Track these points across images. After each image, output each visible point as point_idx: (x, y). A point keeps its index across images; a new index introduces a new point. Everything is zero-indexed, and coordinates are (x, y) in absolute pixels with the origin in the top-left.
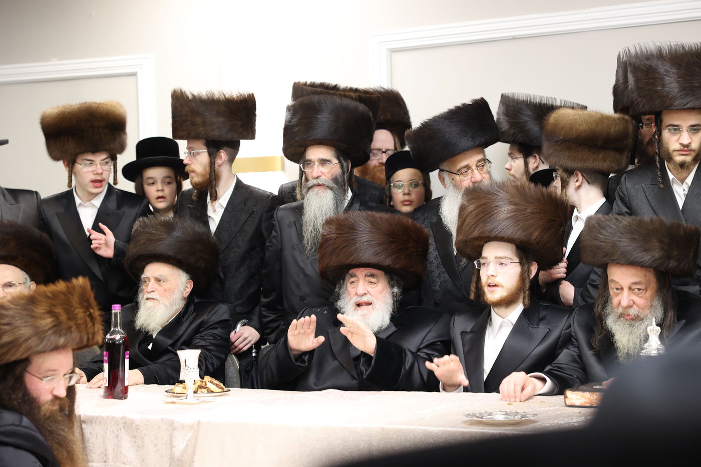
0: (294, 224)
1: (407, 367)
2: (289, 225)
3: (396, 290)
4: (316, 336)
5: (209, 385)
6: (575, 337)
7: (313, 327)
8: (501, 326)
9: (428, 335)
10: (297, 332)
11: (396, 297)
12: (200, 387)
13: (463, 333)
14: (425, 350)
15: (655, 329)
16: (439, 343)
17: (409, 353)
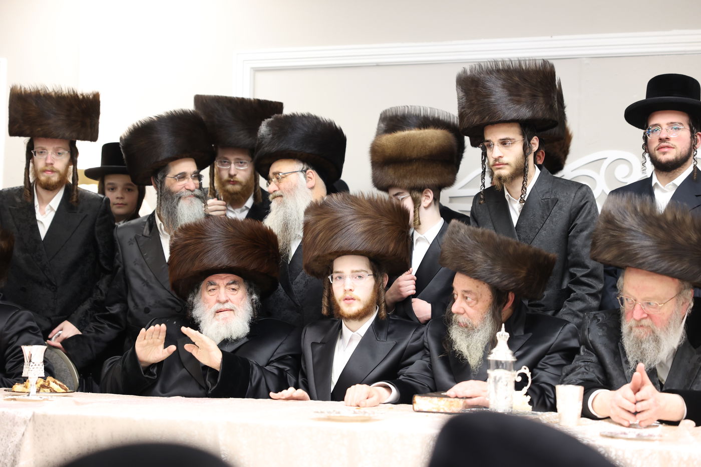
0: (135, 240)
1: (254, 384)
2: (129, 242)
3: (254, 297)
4: (166, 346)
5: (53, 385)
6: (427, 347)
7: (163, 336)
8: (351, 340)
9: (280, 347)
10: (145, 342)
11: (255, 304)
12: (43, 386)
13: (314, 344)
14: (275, 364)
15: (504, 334)
16: (290, 357)
17: (256, 368)
